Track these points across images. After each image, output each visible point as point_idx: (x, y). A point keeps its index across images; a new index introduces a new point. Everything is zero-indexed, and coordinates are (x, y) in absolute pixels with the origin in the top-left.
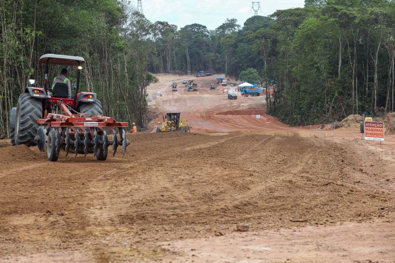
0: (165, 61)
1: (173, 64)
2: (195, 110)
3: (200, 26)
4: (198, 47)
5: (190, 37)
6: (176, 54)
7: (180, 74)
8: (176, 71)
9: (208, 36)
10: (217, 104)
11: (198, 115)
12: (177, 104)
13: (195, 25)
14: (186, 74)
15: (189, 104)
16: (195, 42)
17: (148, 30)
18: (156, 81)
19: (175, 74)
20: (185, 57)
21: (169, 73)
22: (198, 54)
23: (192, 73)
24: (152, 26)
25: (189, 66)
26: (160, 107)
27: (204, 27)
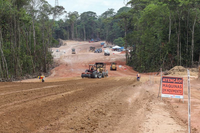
0: (70, 33)
1: (75, 35)
2: (82, 62)
3: (92, 13)
4: (91, 25)
5: (86, 19)
6: (77, 29)
7: (80, 41)
8: (77, 39)
9: (97, 19)
10: (96, 58)
11: (84, 65)
12: (72, 58)
13: (90, 12)
14: (83, 40)
15: (79, 58)
16: (89, 22)
17: (50, 11)
18: (65, 44)
19: (76, 40)
20: (83, 30)
21: (72, 40)
22: (90, 29)
23: (87, 40)
24: (52, 9)
25: (85, 36)
26: (61, 60)
27: (95, 13)
